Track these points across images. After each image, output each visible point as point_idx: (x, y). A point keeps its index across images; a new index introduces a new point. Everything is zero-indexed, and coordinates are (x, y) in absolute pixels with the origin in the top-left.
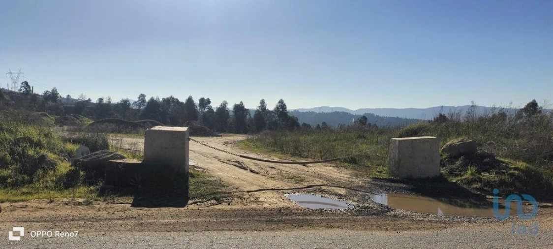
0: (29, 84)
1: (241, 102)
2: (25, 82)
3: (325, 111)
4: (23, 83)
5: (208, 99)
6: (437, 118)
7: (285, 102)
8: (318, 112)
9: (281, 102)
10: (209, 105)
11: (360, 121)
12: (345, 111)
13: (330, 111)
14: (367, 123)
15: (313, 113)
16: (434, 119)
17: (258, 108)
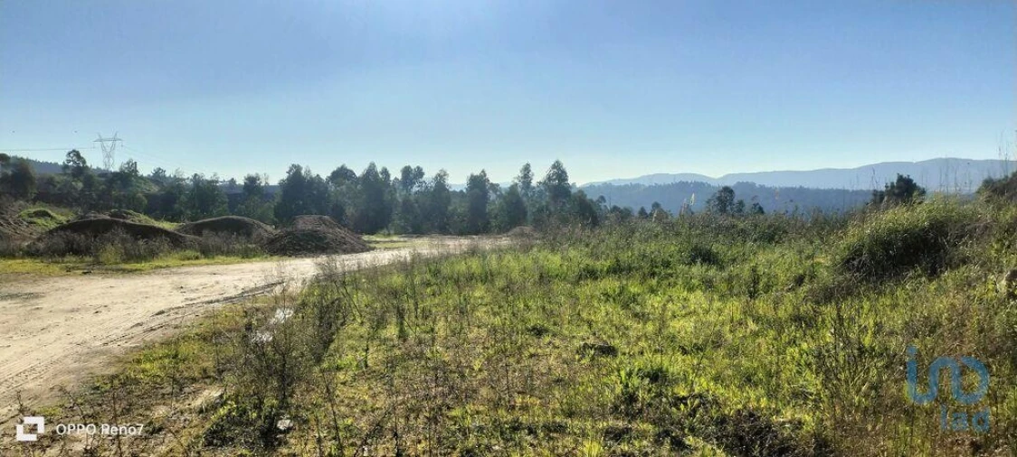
0: (81, 155)
1: (483, 171)
2: (74, 151)
3: (661, 183)
4: (69, 154)
5: (418, 168)
6: (892, 183)
7: (564, 166)
8: (647, 185)
9: (557, 166)
10: (421, 180)
11: (719, 198)
12: (699, 181)
13: (669, 182)
14: (735, 201)
15: (637, 186)
16: (887, 187)
17: (516, 181)
